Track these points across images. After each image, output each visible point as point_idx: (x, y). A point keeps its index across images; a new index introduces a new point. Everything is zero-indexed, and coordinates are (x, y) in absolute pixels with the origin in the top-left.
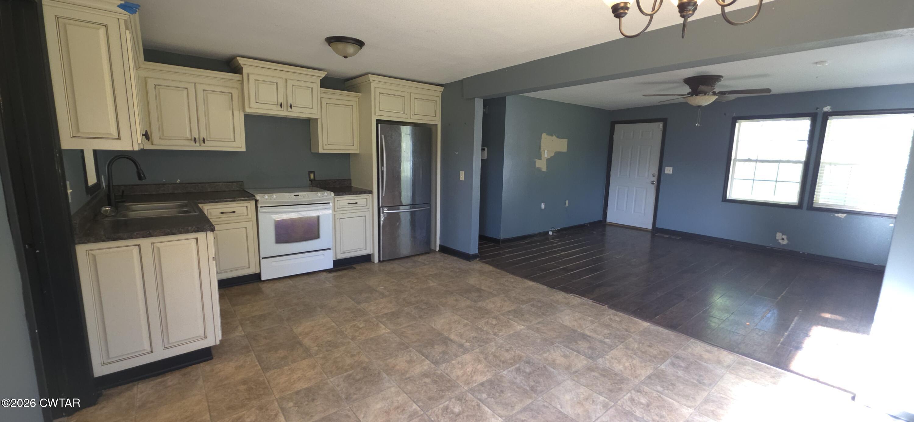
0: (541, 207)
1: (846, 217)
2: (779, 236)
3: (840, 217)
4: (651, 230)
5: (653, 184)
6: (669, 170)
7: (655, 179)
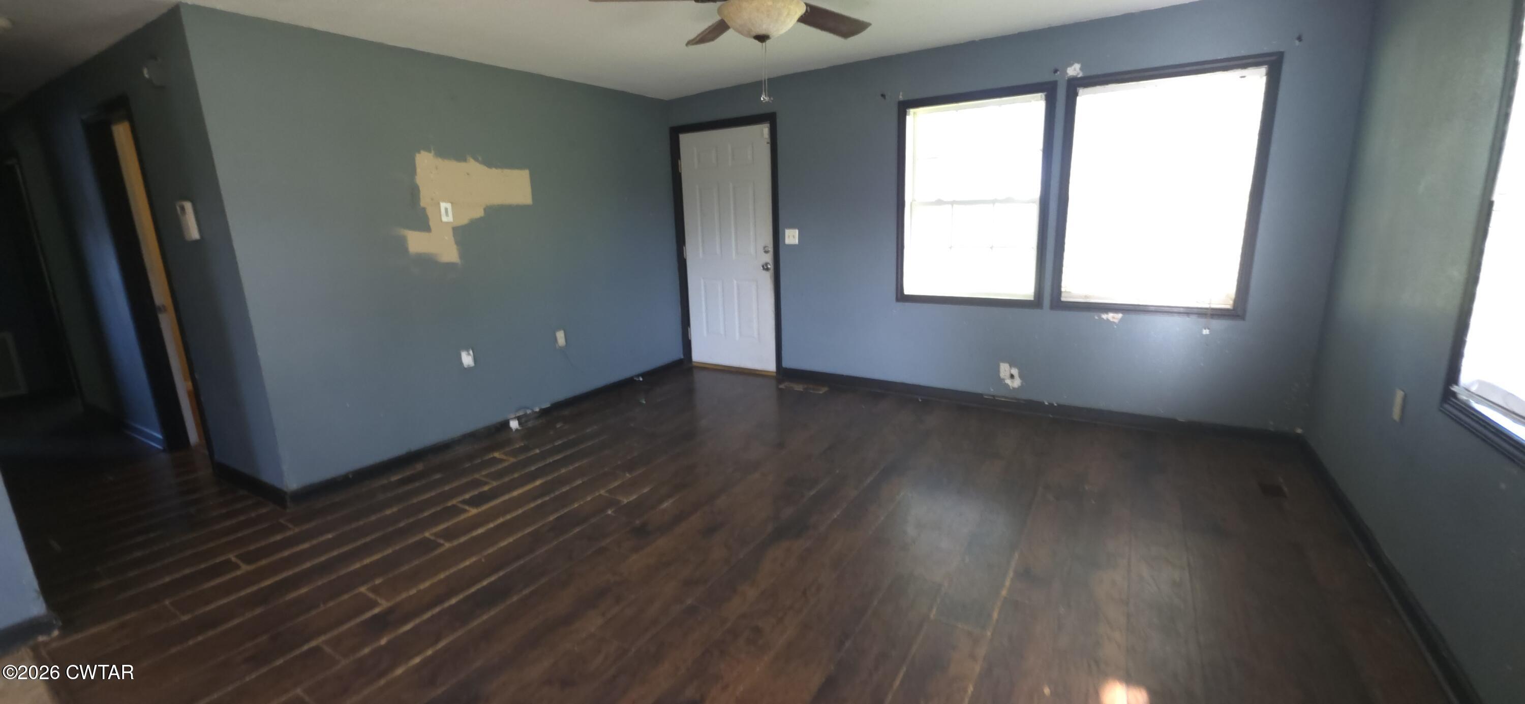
0: (461, 363)
1: (1121, 320)
2: (1005, 369)
3: (1112, 320)
4: (775, 374)
5: (767, 269)
6: (791, 237)
7: (768, 258)
